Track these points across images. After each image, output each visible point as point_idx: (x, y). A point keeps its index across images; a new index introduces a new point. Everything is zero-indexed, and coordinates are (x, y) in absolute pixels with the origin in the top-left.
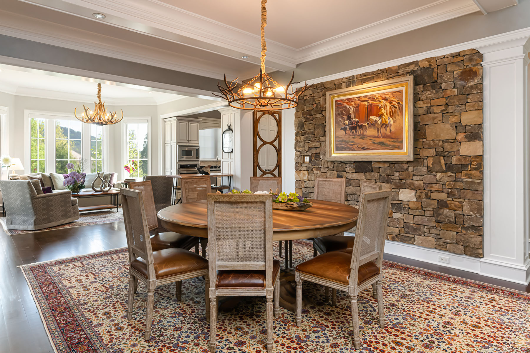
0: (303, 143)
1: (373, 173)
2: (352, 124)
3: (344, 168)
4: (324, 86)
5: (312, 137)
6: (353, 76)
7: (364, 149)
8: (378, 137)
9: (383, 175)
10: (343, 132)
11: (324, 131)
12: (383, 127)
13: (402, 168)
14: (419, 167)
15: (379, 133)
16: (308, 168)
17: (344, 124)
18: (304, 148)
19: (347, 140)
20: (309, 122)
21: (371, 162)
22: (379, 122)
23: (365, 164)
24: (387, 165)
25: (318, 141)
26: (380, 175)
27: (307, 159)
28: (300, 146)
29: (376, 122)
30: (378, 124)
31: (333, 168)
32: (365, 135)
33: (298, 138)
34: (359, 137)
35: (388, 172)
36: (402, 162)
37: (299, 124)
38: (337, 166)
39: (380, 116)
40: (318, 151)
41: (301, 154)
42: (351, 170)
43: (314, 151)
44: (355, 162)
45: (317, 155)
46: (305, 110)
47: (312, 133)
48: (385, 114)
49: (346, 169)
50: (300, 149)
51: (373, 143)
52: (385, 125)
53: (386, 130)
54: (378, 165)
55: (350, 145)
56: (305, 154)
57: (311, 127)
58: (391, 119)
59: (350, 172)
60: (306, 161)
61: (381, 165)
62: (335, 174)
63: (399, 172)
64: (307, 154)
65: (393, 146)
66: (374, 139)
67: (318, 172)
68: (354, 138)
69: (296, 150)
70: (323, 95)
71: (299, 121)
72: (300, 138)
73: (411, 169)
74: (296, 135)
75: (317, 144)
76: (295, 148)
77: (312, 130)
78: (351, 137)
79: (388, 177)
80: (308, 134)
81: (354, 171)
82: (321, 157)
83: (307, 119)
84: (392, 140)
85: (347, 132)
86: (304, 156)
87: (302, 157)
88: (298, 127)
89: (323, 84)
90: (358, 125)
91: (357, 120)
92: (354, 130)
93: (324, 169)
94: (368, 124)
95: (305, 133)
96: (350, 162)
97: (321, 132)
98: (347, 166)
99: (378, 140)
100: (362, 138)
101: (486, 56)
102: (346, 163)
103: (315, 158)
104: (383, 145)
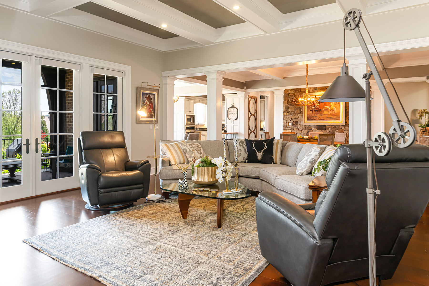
0: (288, 116)
1: (326, 130)
2: (316, 109)
3: (311, 128)
4: (300, 90)
5: (293, 113)
6: (316, 87)
7: (322, 120)
8: (329, 115)
9: (331, 131)
10: (311, 112)
11: (300, 111)
12: (331, 111)
13: (339, 128)
14: (347, 128)
15: (329, 113)
16: (291, 128)
17: (312, 108)
18: (289, 119)
19: (313, 116)
20: (292, 107)
21: (325, 125)
22: (330, 109)
23: (322, 126)
24: (333, 127)
25: (297, 115)
26: (329, 131)
27: (290, 124)
28: (286, 118)
29: (328, 108)
30: (329, 109)
31: (306, 128)
32: (323, 114)
33: (285, 114)
34: (319, 115)
35: (333, 130)
36: (339, 126)
37: (285, 107)
38: (308, 127)
39: (330, 106)
40: (297, 120)
41: (287, 122)
42: (315, 129)
43: (295, 120)
44: (317, 125)
45: (297, 122)
46: (290, 100)
47: (294, 112)
48: (332, 105)
49: (312, 129)
50: (286, 119)
51: (327, 117)
52: (332, 110)
53: (333, 112)
54: (328, 127)
55: (315, 118)
56: (290, 122)
57: (293, 109)
58: (335, 108)
59: (315, 130)
60: (289, 125)
61: (330, 127)
62: (306, 131)
63: (338, 130)
64: (291, 122)
65: (336, 119)
66: (327, 116)
67: (297, 130)
68: (317, 115)
69: (284, 120)
70: (300, 94)
71: (286, 106)
72: (286, 114)
73: (343, 128)
74: (284, 112)
75: (297, 117)
76: (283, 118)
77: (294, 110)
78: (316, 114)
79: (333, 132)
80: (291, 112)
81: (317, 130)
82: (299, 123)
83: (291, 105)
84: (336, 116)
85: (313, 112)
86: (288, 123)
87: (287, 123)
88: (285, 108)
89: (300, 89)
90: (319, 109)
91: (318, 107)
92: (317, 112)
93: (301, 129)
94: (324, 109)
95: (289, 112)
96: (314, 125)
97: (299, 112)
98: (313, 127)
99: (329, 116)
100: (321, 115)
101: (372, 87)
102: (312, 126)
103: (295, 123)
104: (331, 118)
